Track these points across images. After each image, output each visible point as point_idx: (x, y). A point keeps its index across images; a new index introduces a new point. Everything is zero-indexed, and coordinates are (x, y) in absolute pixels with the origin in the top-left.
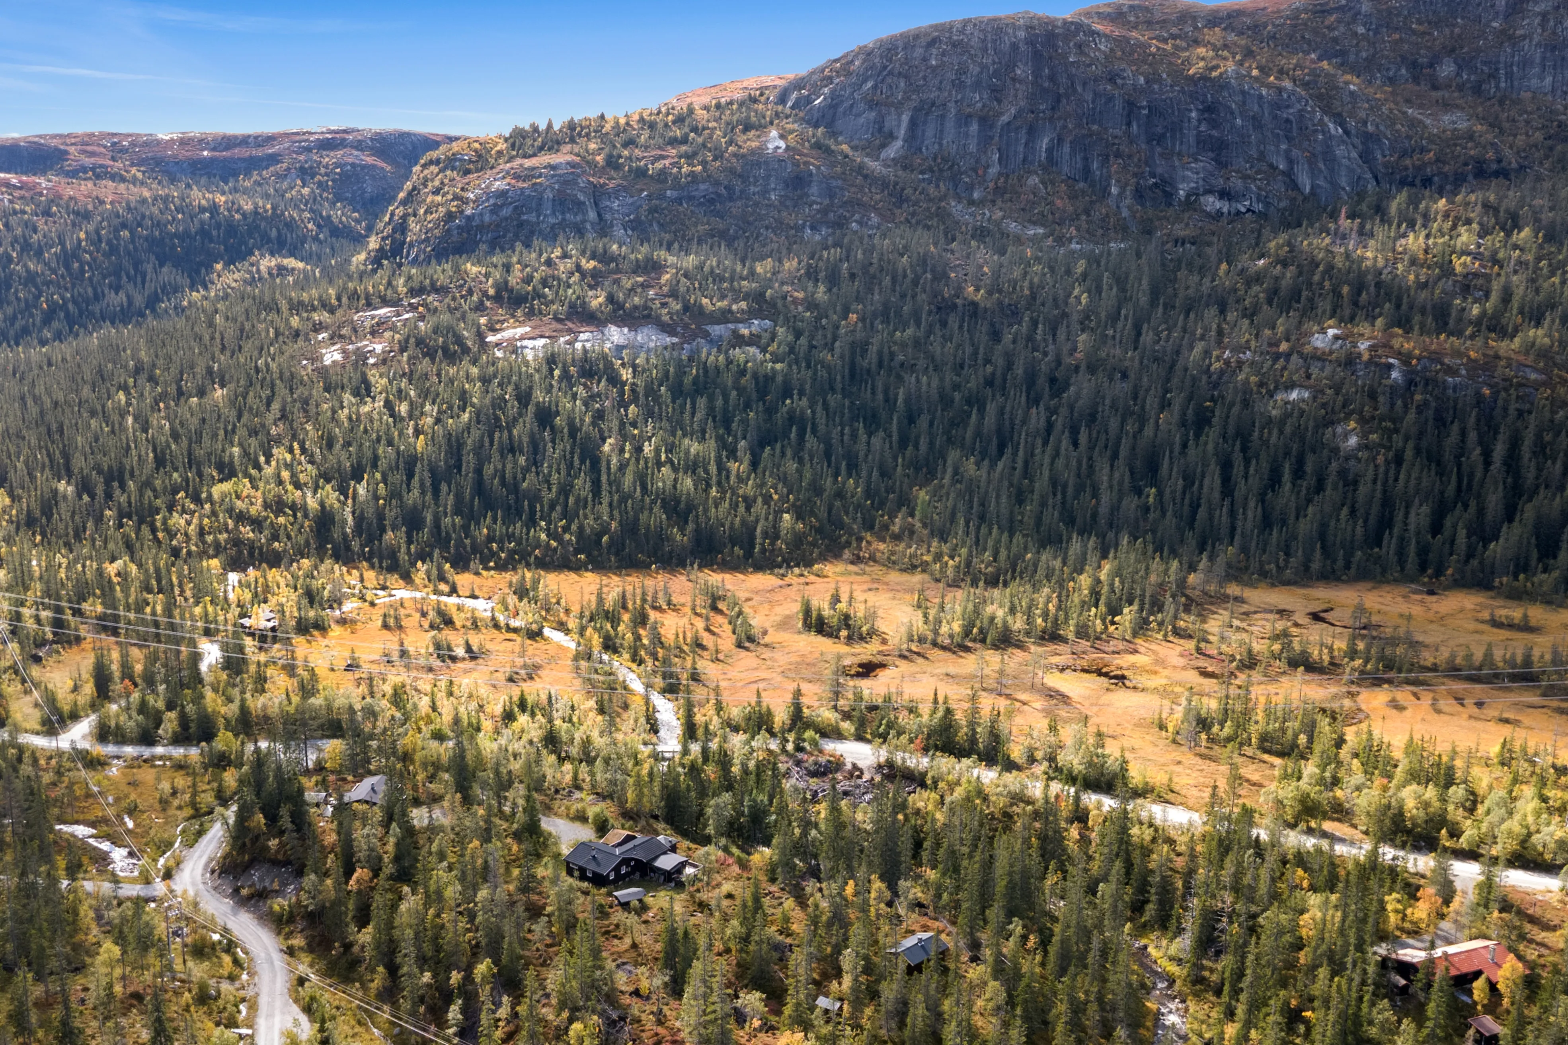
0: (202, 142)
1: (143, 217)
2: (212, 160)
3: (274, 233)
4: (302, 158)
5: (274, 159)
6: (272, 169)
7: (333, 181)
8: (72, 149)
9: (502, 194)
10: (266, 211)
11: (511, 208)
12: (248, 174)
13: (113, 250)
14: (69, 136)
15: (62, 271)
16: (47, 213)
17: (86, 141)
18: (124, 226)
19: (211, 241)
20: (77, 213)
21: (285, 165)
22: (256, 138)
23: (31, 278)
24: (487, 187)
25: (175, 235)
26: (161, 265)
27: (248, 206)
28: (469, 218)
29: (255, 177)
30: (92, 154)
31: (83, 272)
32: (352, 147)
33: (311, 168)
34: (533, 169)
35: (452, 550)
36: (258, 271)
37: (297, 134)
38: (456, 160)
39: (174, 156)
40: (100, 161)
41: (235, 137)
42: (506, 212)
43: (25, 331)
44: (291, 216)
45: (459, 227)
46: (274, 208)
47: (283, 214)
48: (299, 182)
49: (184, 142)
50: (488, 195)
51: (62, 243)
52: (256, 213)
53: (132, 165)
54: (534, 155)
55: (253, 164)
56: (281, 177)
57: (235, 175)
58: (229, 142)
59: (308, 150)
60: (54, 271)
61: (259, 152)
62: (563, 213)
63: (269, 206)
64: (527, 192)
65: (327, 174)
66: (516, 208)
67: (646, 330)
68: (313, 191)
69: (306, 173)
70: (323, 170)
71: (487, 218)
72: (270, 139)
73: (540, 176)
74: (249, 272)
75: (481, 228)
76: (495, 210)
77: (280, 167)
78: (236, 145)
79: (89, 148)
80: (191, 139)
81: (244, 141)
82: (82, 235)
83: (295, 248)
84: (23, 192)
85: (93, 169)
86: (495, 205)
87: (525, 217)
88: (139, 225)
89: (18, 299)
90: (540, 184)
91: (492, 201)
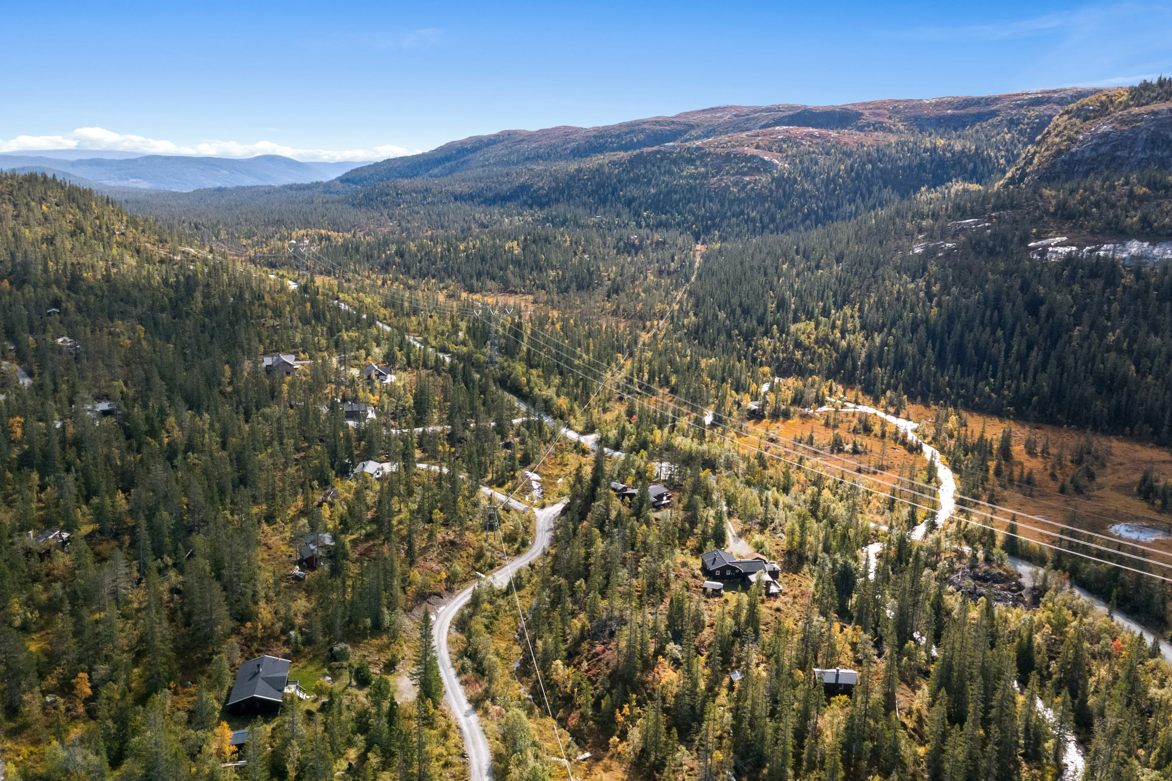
0: (950, 104)
1: (884, 155)
2: (952, 116)
3: (971, 166)
4: (1014, 112)
5: (994, 114)
6: (990, 121)
7: (1031, 128)
8: (867, 113)
9: (1106, 135)
10: (970, 151)
11: (1108, 147)
12: (973, 125)
13: (858, 176)
14: (869, 103)
15: (823, 190)
16: (828, 153)
17: (877, 107)
18: (870, 161)
19: (925, 171)
20: (844, 153)
21: (999, 118)
22: (987, 99)
23: (804, 192)
24: (1096, 130)
25: (902, 168)
26: (885, 187)
27: (958, 147)
28: (1073, 155)
29: (977, 127)
30: (879, 115)
31: (835, 189)
32: (1055, 103)
33: (1018, 119)
34: (1139, 115)
35: (919, 388)
36: (949, 192)
37: (1018, 95)
38: (1082, 110)
39: (927, 115)
40: (880, 119)
41: (973, 99)
42: (1103, 149)
43: (790, 226)
44: (988, 154)
45: (1063, 161)
46: (977, 149)
47: (983, 152)
48: (1006, 130)
49: (938, 105)
50: (1093, 136)
51: (828, 173)
52: (963, 152)
53: (900, 121)
54: (1147, 104)
55: (980, 117)
56: (994, 126)
57: (964, 126)
58: (968, 103)
59: (1021, 106)
60: (818, 190)
61: (985, 110)
62: (1152, 150)
63: (973, 148)
64: (1126, 134)
65: (1028, 124)
66: (1114, 146)
67: (1164, 245)
68: (1013, 137)
69: (1012, 123)
70: (1026, 120)
71: (1087, 154)
72: (997, 99)
73: (1141, 121)
74: (943, 193)
75: (1079, 162)
76: (1095, 148)
77: (996, 120)
78: (971, 105)
79: (877, 111)
80: (943, 102)
81: (977, 102)
82: (843, 167)
83: (983, 177)
84: (819, 140)
85: (874, 125)
86: (1096, 144)
87: (1119, 153)
88: (880, 161)
89: (792, 206)
90: (1139, 127)
91: (1095, 141)
